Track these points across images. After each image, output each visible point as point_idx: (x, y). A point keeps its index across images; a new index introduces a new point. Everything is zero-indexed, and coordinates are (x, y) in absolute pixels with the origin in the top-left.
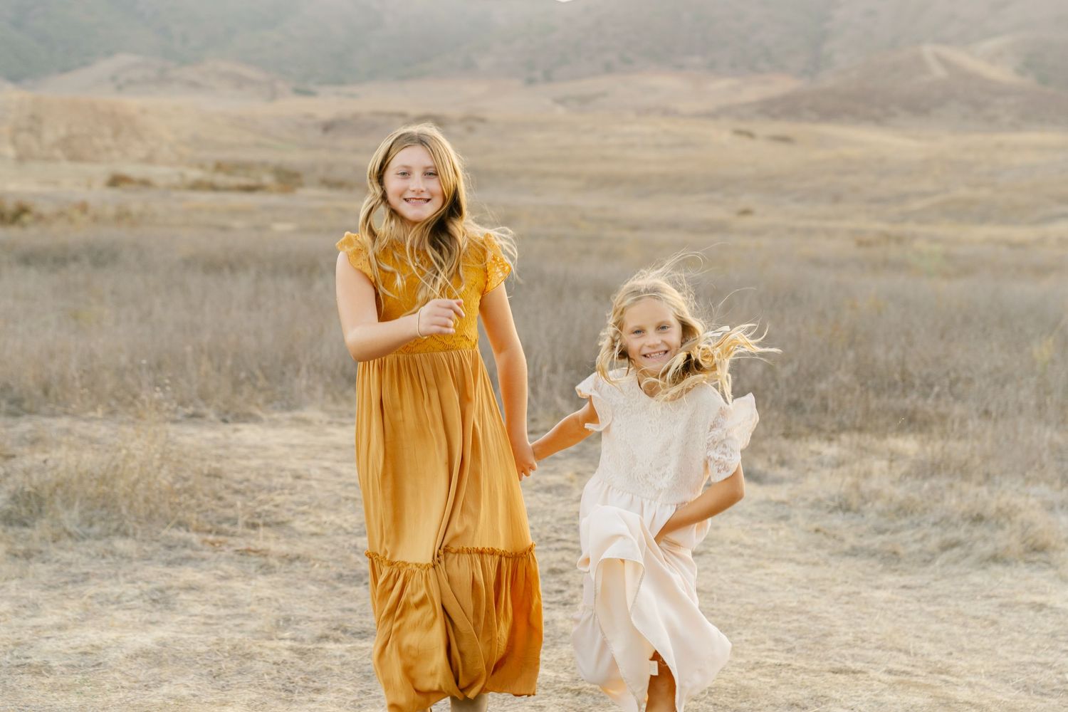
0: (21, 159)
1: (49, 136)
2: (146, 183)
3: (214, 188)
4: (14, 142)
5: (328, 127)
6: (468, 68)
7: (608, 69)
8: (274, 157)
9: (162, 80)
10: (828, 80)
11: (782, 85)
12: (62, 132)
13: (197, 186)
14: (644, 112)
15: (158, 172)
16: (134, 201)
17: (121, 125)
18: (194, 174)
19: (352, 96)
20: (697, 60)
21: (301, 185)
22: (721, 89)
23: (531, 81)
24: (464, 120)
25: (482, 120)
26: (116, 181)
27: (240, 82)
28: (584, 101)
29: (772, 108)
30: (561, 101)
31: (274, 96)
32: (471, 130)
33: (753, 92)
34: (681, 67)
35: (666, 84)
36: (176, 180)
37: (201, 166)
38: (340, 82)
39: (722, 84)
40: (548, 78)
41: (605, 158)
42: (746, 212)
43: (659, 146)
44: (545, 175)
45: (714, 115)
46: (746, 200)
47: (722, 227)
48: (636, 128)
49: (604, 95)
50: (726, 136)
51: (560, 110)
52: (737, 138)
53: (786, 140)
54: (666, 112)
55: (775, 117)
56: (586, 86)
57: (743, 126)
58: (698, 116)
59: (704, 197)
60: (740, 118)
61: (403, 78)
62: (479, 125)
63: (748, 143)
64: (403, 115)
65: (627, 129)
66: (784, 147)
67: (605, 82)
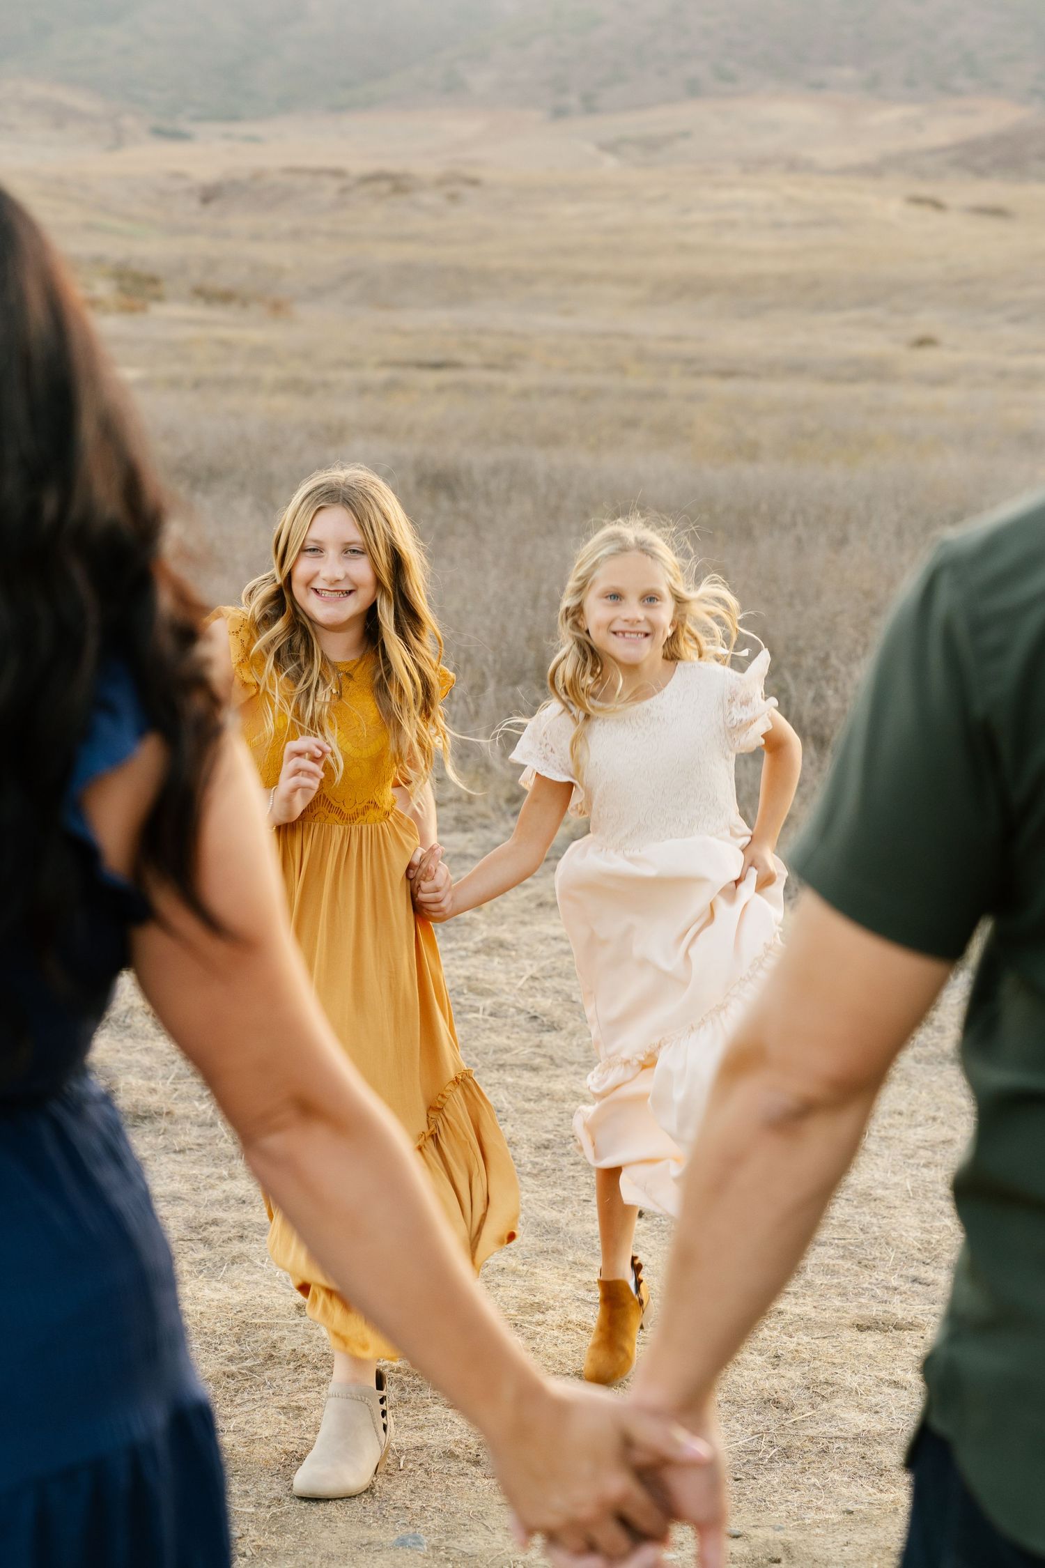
5: (209, 195)
6: (452, 89)
7: (694, 89)
8: (115, 249)
11: (994, 116)
14: (756, 165)
19: (253, 139)
20: (848, 73)
21: (159, 298)
22: (890, 123)
23: (560, 113)
24: (441, 182)
25: (474, 182)
27: (61, 117)
28: (651, 145)
29: (975, 158)
30: (610, 147)
31: (119, 141)
32: (453, 198)
33: (943, 129)
34: (819, 86)
35: (793, 115)
38: (234, 117)
39: (892, 115)
40: (590, 106)
41: (683, 248)
42: (924, 342)
43: (778, 225)
44: (580, 278)
45: (873, 171)
46: (927, 321)
47: (879, 371)
48: (740, 194)
49: (686, 135)
50: (894, 208)
51: (610, 162)
52: (916, 211)
53: (998, 212)
54: (793, 166)
55: (981, 173)
56: (656, 120)
57: (925, 190)
58: (846, 171)
59: (854, 314)
60: (921, 174)
61: (338, 109)
62: (468, 191)
63: (933, 219)
64: (338, 173)
65: (725, 195)
66: (991, 227)
67: (687, 114)
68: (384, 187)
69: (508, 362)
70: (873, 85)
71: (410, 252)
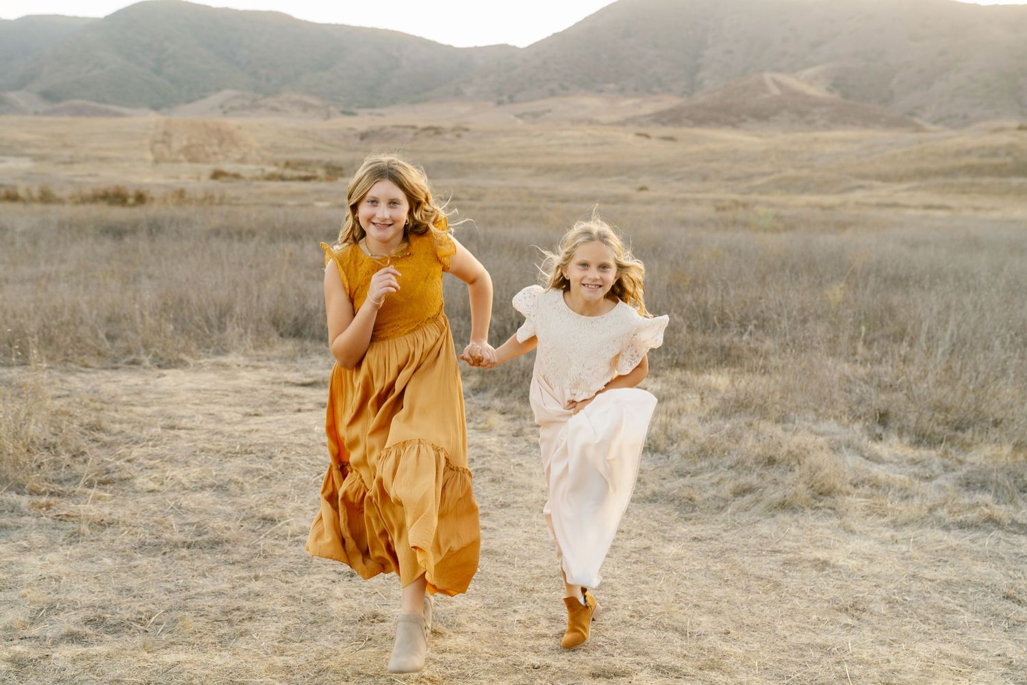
0: (157, 161)
1: (176, 145)
2: (237, 176)
3: (282, 178)
4: (152, 150)
5: (363, 137)
6: (458, 94)
7: (552, 93)
8: (326, 157)
9: (254, 107)
10: (700, 98)
11: (669, 102)
12: (185, 143)
13: (271, 177)
14: (576, 122)
15: (247, 169)
16: (229, 189)
17: (225, 138)
18: (271, 169)
20: (612, 86)
21: (342, 176)
22: (628, 106)
23: (500, 103)
24: (453, 130)
25: (467, 130)
26: (217, 175)
27: (306, 107)
28: (535, 115)
29: (661, 118)
30: (520, 116)
31: (328, 116)
32: (459, 136)
33: (649, 108)
34: (601, 91)
35: (591, 103)
36: (259, 173)
37: (276, 164)
39: (630, 102)
40: (512, 100)
41: (548, 154)
42: (643, 189)
43: (585, 145)
44: (508, 166)
45: (623, 123)
46: (644, 180)
47: (625, 199)
48: (570, 133)
49: (549, 111)
50: (630, 137)
51: (520, 122)
52: (638, 138)
53: (671, 139)
54: (591, 122)
55: (664, 124)
56: (538, 105)
57: (642, 130)
58: (612, 124)
59: (615, 179)
60: (641, 125)
61: (414, 102)
62: (465, 133)
63: (646, 142)
64: (414, 127)
65: (564, 134)
66: (670, 144)
67: (550, 103)
68: (432, 132)
69: (478, 197)
70: (622, 90)
71: (441, 157)
